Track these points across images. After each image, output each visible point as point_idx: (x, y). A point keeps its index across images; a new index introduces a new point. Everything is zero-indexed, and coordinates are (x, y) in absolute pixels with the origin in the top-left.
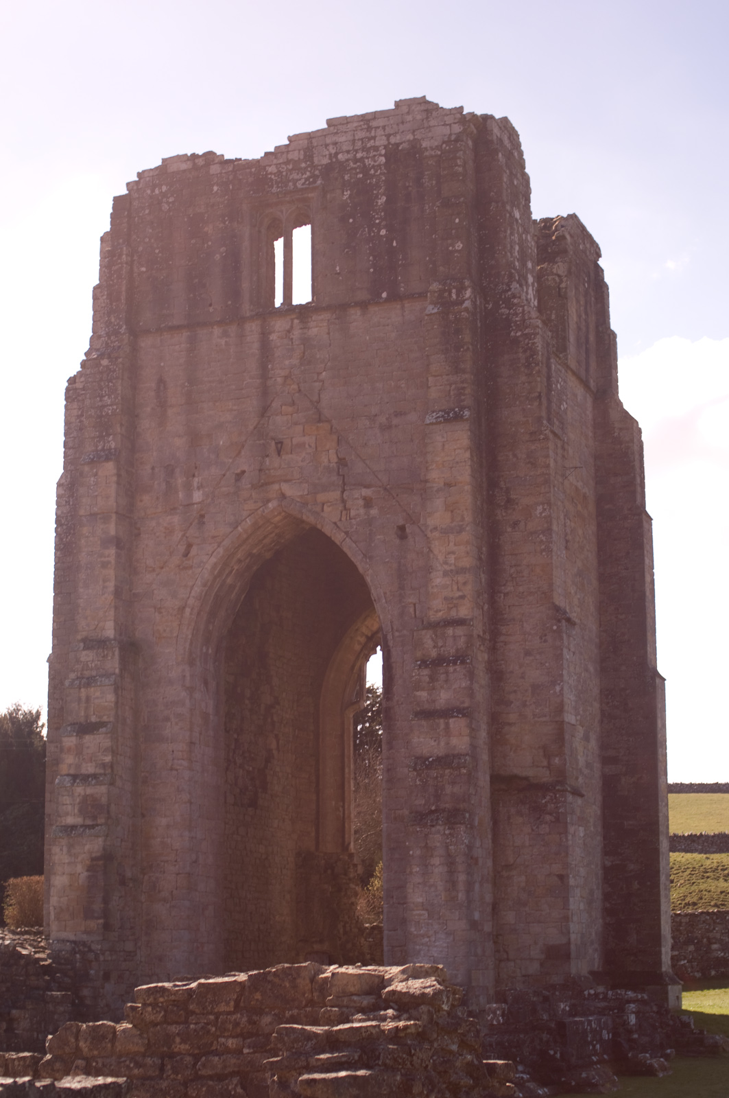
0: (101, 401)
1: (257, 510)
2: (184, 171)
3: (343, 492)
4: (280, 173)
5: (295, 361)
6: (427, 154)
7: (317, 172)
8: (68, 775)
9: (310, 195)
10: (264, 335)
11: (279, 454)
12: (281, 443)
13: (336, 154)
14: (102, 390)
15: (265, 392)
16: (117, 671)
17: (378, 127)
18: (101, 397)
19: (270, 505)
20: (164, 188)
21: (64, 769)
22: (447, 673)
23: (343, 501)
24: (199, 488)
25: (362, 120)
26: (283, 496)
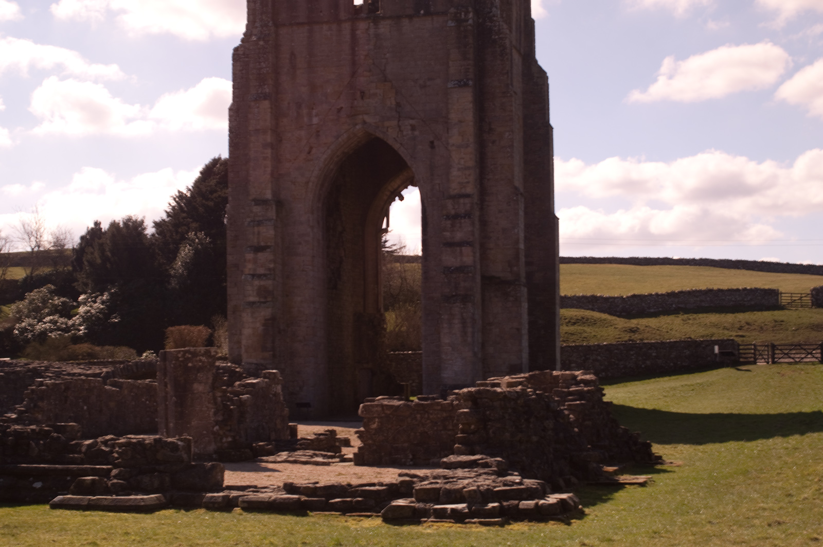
1: (350, 129)
3: (399, 121)
5: (371, 47)
8: (249, 274)
10: (353, 31)
11: (362, 98)
12: (364, 93)
15: (354, 63)
16: (274, 218)
19: (357, 127)
21: (247, 271)
22: (460, 223)
23: (399, 126)
24: (316, 116)
26: (364, 122)
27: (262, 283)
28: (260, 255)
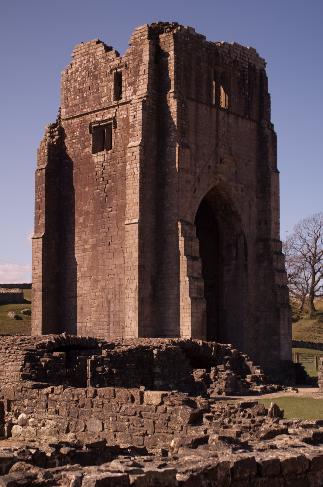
0: (182, 121)
1: (214, 182)
2: (194, 36)
4: (222, 55)
5: (226, 130)
6: (257, 71)
7: (232, 61)
9: (230, 68)
10: (217, 115)
11: (221, 163)
12: (222, 159)
13: (236, 57)
14: (182, 117)
15: (217, 137)
16: (195, 236)
17: (246, 54)
18: (182, 120)
19: (218, 181)
20: (188, 39)
22: (280, 257)
23: (236, 187)
24: (199, 167)
25: (242, 48)
26: (220, 180)
27: (199, 284)
28: (195, 262)
